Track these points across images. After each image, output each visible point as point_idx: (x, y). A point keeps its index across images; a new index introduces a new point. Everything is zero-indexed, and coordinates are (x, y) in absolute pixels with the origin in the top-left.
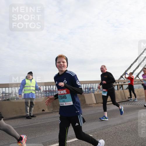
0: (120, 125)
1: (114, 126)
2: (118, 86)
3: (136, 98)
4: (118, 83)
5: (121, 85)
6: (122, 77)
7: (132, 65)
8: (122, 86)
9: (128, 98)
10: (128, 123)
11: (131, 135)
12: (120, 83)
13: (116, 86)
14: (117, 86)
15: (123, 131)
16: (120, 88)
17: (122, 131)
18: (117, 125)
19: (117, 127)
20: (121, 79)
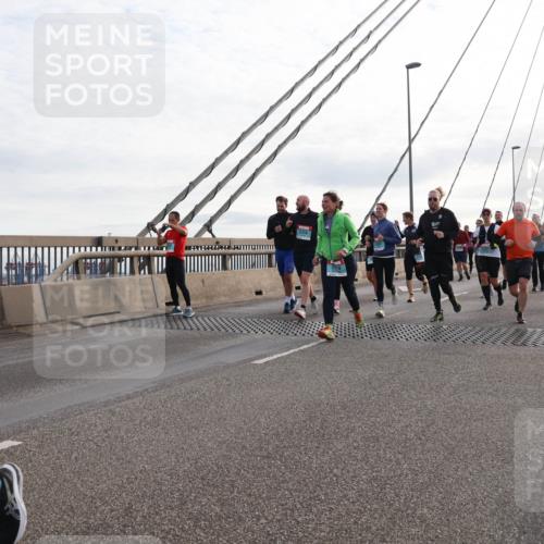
0: (126, 402)
1: (106, 404)
2: (135, 260)
3: (188, 304)
4: (136, 249)
5: (144, 256)
6: (151, 226)
7: (192, 185)
8: (148, 259)
9: (167, 304)
10: (157, 393)
11: (163, 436)
12: (142, 251)
13: (128, 259)
14: (132, 258)
15: (138, 422)
16: (141, 267)
17: (132, 420)
18: (119, 400)
19: (118, 409)
20: (148, 236)
